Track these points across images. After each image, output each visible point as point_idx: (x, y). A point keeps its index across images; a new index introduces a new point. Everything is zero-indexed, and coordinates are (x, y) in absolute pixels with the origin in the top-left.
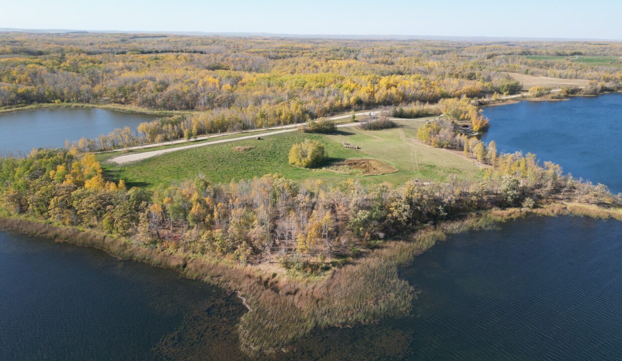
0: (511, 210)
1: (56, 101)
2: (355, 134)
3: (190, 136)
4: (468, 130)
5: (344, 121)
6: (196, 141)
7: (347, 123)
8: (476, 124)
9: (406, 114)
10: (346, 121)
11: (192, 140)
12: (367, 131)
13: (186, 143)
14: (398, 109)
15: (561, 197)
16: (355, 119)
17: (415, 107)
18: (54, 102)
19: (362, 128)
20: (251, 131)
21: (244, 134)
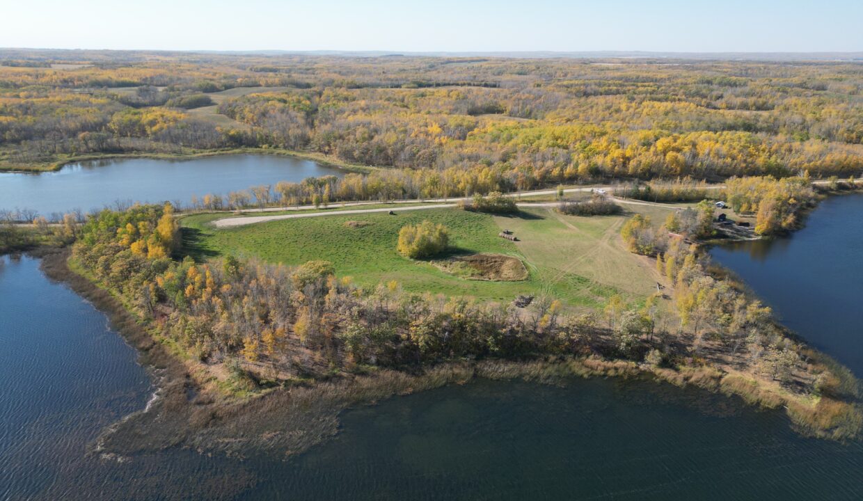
0: (620, 363)
1: (264, 146)
2: (543, 219)
3: (319, 202)
4: (746, 231)
5: (545, 199)
6: (326, 209)
7: (550, 201)
8: (762, 222)
9: (655, 195)
10: (549, 198)
11: (321, 207)
12: (569, 216)
13: (313, 210)
14: (642, 188)
15: (730, 359)
16: (564, 197)
17: (677, 187)
18: (261, 148)
19: (562, 211)
20: (400, 202)
21: (388, 205)
